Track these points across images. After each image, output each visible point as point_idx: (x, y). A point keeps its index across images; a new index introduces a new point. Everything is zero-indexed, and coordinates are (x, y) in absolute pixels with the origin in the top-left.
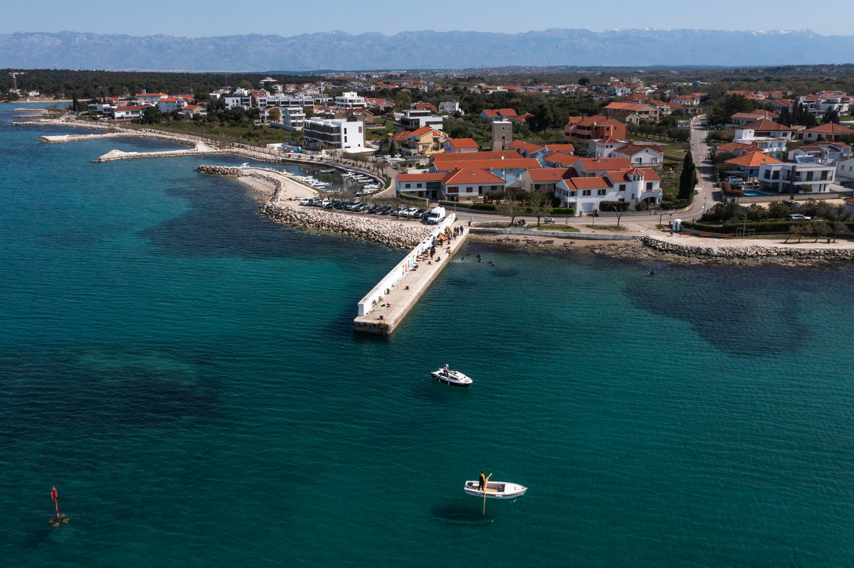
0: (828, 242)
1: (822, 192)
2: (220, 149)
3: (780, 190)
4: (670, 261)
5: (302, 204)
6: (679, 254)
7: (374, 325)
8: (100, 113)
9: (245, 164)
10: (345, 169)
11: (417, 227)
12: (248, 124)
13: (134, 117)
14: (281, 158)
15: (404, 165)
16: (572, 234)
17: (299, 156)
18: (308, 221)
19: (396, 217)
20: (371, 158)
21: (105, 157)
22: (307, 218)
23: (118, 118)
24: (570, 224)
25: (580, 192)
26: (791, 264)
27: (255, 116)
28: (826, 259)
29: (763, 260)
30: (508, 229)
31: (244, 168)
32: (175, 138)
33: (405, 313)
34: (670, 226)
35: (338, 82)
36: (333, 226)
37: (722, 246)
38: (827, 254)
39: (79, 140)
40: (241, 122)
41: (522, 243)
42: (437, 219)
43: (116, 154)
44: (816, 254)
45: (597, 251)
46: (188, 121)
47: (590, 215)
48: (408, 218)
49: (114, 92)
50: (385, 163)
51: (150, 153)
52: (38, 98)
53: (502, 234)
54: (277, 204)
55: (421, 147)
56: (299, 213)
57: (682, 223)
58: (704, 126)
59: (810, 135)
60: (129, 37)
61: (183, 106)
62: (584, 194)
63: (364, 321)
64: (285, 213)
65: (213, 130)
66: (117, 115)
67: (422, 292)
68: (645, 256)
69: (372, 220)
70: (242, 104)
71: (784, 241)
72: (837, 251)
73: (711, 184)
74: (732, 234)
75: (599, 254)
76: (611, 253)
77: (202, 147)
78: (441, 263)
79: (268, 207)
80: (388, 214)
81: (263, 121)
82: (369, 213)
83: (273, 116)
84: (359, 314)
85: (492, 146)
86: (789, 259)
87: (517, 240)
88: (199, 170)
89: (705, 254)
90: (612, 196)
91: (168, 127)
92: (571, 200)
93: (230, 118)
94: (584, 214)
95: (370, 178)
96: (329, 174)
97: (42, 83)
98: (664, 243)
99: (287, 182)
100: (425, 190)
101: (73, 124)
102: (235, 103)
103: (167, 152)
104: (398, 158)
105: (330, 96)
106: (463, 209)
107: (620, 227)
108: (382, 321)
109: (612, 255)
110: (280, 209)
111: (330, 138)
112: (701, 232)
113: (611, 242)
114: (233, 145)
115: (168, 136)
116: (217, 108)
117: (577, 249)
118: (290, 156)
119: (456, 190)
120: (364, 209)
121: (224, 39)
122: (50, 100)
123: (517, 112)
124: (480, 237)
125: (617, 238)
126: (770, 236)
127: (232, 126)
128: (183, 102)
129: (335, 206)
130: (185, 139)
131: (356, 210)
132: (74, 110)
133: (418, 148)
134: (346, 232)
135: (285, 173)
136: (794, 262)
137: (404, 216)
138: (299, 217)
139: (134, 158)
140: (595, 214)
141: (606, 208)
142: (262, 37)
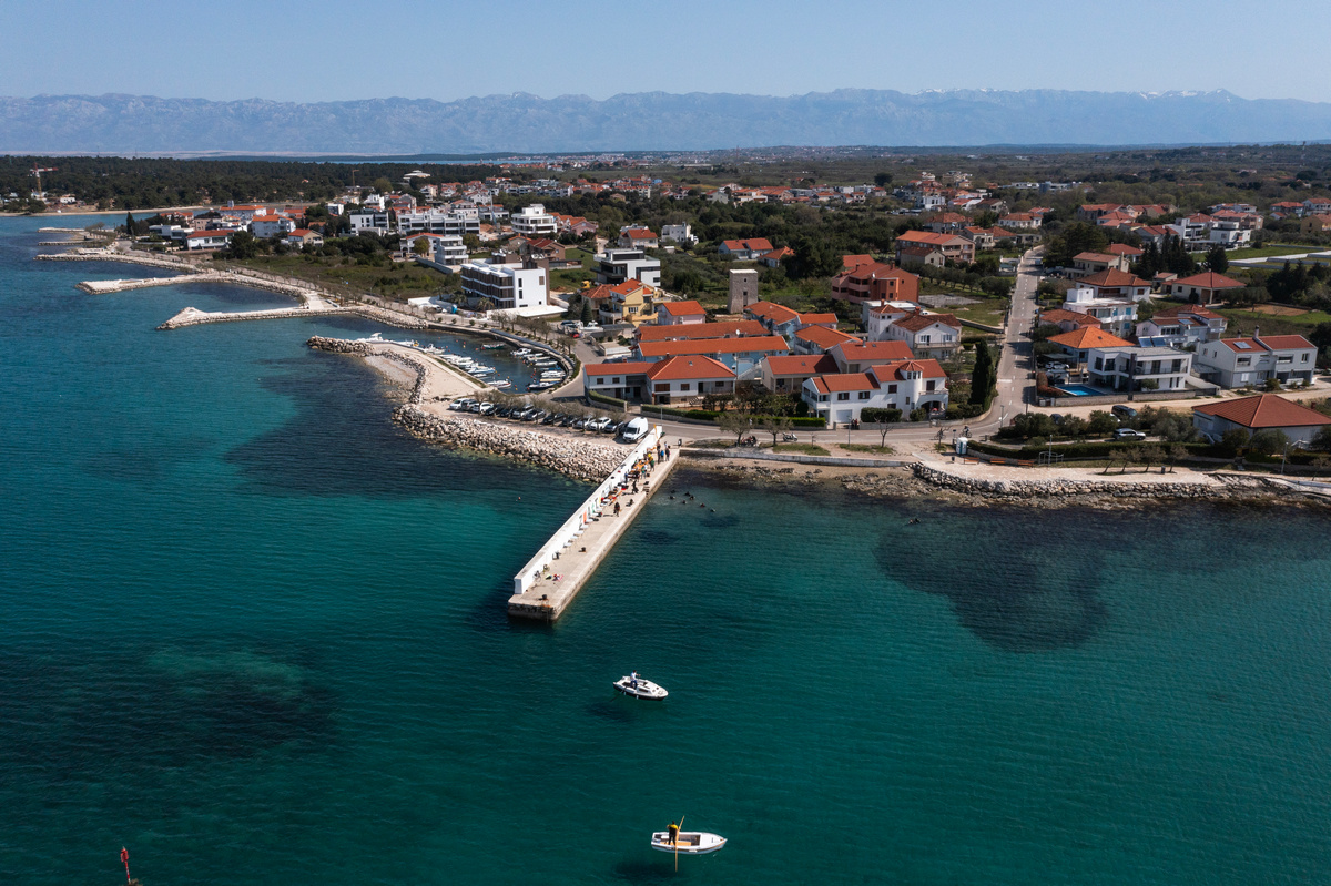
0: (1163, 472)
1: (1174, 388)
2: (341, 305)
3: (1117, 386)
4: (946, 502)
5: (451, 409)
6: (960, 491)
7: (534, 608)
8: (167, 238)
9: (376, 334)
10: (518, 343)
11: (607, 447)
12: (383, 260)
13: (217, 247)
14: (428, 323)
15: (600, 338)
16: (819, 457)
17: (454, 321)
18: (459, 435)
19: (581, 431)
20: (557, 325)
21: (175, 321)
22: (458, 430)
23: (193, 248)
24: (818, 443)
25: (834, 396)
26: (1107, 506)
27: (393, 245)
28: (1156, 497)
29: (1071, 500)
30: (733, 451)
31: (375, 341)
32: (277, 284)
33: (579, 587)
34: (953, 446)
35: (520, 178)
36: (493, 445)
37: (1017, 480)
38: (1158, 491)
39: (137, 288)
40: (372, 257)
41: (749, 471)
42: (635, 436)
43: (191, 315)
44: (1144, 490)
45: (849, 486)
46: (296, 254)
47: (847, 427)
48: (597, 433)
49: (187, 198)
50: (574, 335)
51: (241, 314)
52: (73, 207)
53: (724, 457)
54: (417, 408)
55: (626, 310)
56: (447, 424)
57: (968, 443)
58: (1039, 269)
59: (1180, 289)
60: (209, 102)
61: (289, 227)
62: (840, 398)
63: (521, 602)
64: (428, 423)
65: (331, 270)
66: (192, 243)
67: (605, 553)
68: (914, 492)
69: (547, 436)
70: (375, 225)
71: (1102, 470)
72: (1171, 487)
73: (1025, 372)
74: (1033, 461)
75: (852, 490)
76: (868, 488)
77: (315, 303)
78: (634, 507)
79: (405, 412)
80: (571, 425)
81: (404, 255)
82: (544, 423)
83: (420, 248)
84: (516, 591)
85: (729, 304)
86: (1106, 497)
87: (743, 468)
88: (310, 344)
89: (994, 491)
90: (879, 401)
91: (266, 265)
92: (821, 406)
93: (358, 250)
94: (840, 426)
95: (552, 358)
96: (495, 350)
97: (79, 183)
98: (941, 474)
99: (434, 368)
100: (624, 386)
101: (127, 258)
102: (365, 223)
103: (265, 312)
104: (594, 327)
105: (505, 209)
106: (674, 417)
107: (886, 448)
108: (545, 603)
109: (869, 491)
110: (421, 416)
111: (498, 293)
112: (993, 457)
113: (871, 470)
114: (360, 299)
115: (267, 282)
116: (339, 231)
117: (822, 482)
118: (440, 320)
119: (666, 387)
120: (537, 418)
121: (351, 105)
122: (90, 211)
123: (773, 244)
124: (694, 462)
125: (880, 464)
126: (1086, 463)
127: (360, 263)
128: (289, 222)
129: (497, 412)
130: (290, 288)
131: (526, 419)
132: (129, 232)
133: (622, 312)
134: (510, 455)
135: (432, 348)
136: (1111, 502)
137: (591, 429)
138: (447, 430)
139: (217, 322)
140: (854, 426)
141: (870, 417)
142: (408, 102)
